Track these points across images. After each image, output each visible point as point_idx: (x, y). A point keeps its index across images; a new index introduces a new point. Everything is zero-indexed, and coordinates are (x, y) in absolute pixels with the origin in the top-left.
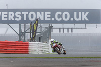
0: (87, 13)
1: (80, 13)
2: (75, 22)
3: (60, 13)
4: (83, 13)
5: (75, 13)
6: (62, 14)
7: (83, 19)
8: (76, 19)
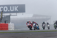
0: (17, 7)
1: (13, 7)
2: (10, 12)
3: (2, 7)
4: (15, 7)
5: (11, 7)
6: (3, 8)
7: (15, 10)
8: (11, 10)
